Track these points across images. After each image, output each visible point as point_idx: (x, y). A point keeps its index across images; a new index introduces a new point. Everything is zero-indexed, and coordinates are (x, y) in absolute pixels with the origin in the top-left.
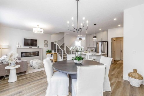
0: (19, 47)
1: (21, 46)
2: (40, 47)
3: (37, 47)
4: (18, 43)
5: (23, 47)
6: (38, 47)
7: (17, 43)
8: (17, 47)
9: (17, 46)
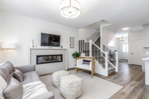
0: (33, 46)
1: (36, 46)
2: (64, 48)
3: (59, 48)
4: (33, 41)
5: (39, 47)
6: (62, 47)
7: (31, 40)
8: (31, 47)
9: (31, 44)
